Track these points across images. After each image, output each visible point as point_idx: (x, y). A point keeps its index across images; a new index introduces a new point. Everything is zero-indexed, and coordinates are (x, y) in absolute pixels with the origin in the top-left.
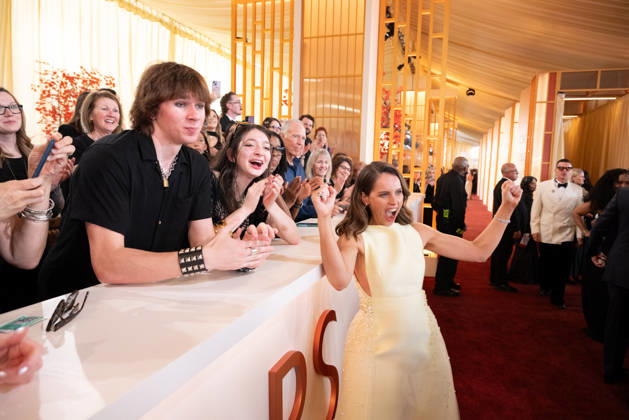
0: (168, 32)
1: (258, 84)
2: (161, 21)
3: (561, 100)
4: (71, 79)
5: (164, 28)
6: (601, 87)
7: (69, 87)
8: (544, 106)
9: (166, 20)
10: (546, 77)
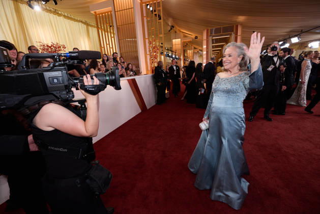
0: (85, 26)
1: (108, 43)
2: (81, 22)
3: (210, 38)
4: (50, 47)
5: (83, 24)
6: (223, 32)
7: (50, 50)
8: (206, 41)
9: (84, 21)
10: (206, 31)
